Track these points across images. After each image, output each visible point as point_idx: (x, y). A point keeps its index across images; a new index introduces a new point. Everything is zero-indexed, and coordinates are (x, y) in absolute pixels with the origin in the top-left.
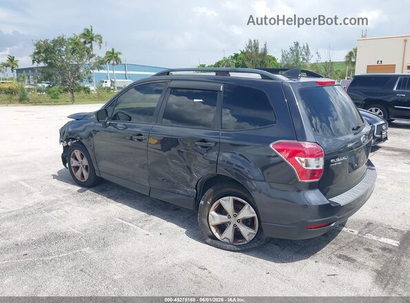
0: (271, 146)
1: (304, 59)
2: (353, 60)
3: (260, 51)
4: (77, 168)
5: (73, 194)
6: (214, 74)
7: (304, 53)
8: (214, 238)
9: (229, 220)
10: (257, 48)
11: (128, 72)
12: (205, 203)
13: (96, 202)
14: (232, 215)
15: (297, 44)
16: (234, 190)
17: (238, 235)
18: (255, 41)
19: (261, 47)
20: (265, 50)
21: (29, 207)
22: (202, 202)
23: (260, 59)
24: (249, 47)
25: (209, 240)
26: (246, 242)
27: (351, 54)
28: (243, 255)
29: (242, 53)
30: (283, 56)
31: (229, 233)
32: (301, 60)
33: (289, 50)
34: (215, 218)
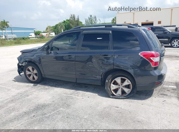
0: (139, 54)
1: (94, 22)
2: (115, 22)
3: (76, 19)
4: (30, 75)
5: (32, 87)
6: (104, 27)
7: (94, 20)
8: (113, 95)
9: (119, 87)
10: (74, 18)
11: (13, 31)
12: (109, 81)
13: (47, 89)
14: (120, 85)
15: (91, 16)
16: (121, 74)
17: (123, 92)
18: (73, 15)
19: (76, 18)
20: (78, 18)
21: (15, 96)
22: (107, 81)
23: (76, 23)
24: (71, 18)
25: (111, 96)
26: (127, 95)
27: (114, 19)
28: (128, 100)
29: (67, 20)
30: (86, 21)
31: (119, 92)
32: (93, 23)
33: (88, 18)
34: (113, 87)
